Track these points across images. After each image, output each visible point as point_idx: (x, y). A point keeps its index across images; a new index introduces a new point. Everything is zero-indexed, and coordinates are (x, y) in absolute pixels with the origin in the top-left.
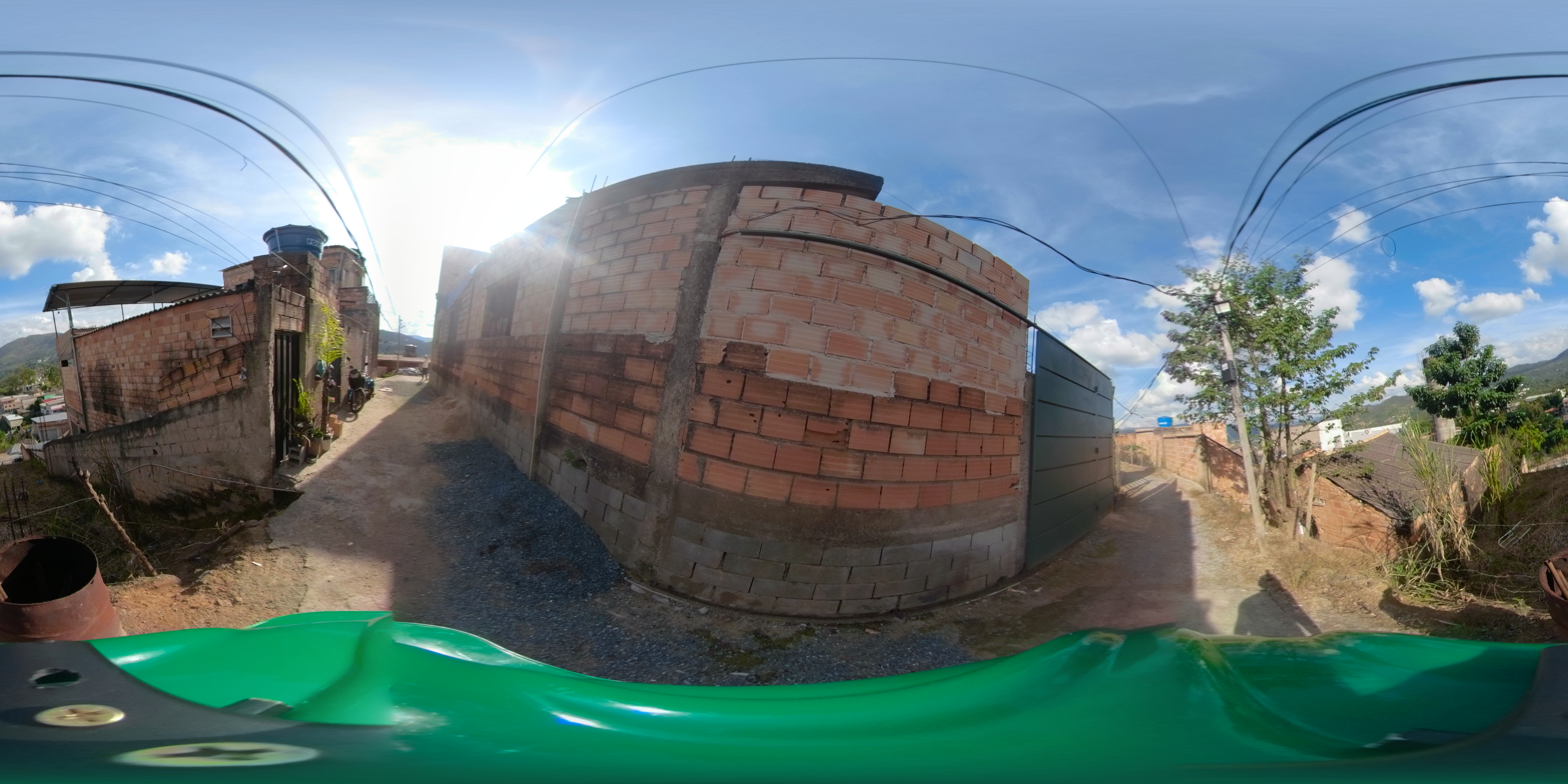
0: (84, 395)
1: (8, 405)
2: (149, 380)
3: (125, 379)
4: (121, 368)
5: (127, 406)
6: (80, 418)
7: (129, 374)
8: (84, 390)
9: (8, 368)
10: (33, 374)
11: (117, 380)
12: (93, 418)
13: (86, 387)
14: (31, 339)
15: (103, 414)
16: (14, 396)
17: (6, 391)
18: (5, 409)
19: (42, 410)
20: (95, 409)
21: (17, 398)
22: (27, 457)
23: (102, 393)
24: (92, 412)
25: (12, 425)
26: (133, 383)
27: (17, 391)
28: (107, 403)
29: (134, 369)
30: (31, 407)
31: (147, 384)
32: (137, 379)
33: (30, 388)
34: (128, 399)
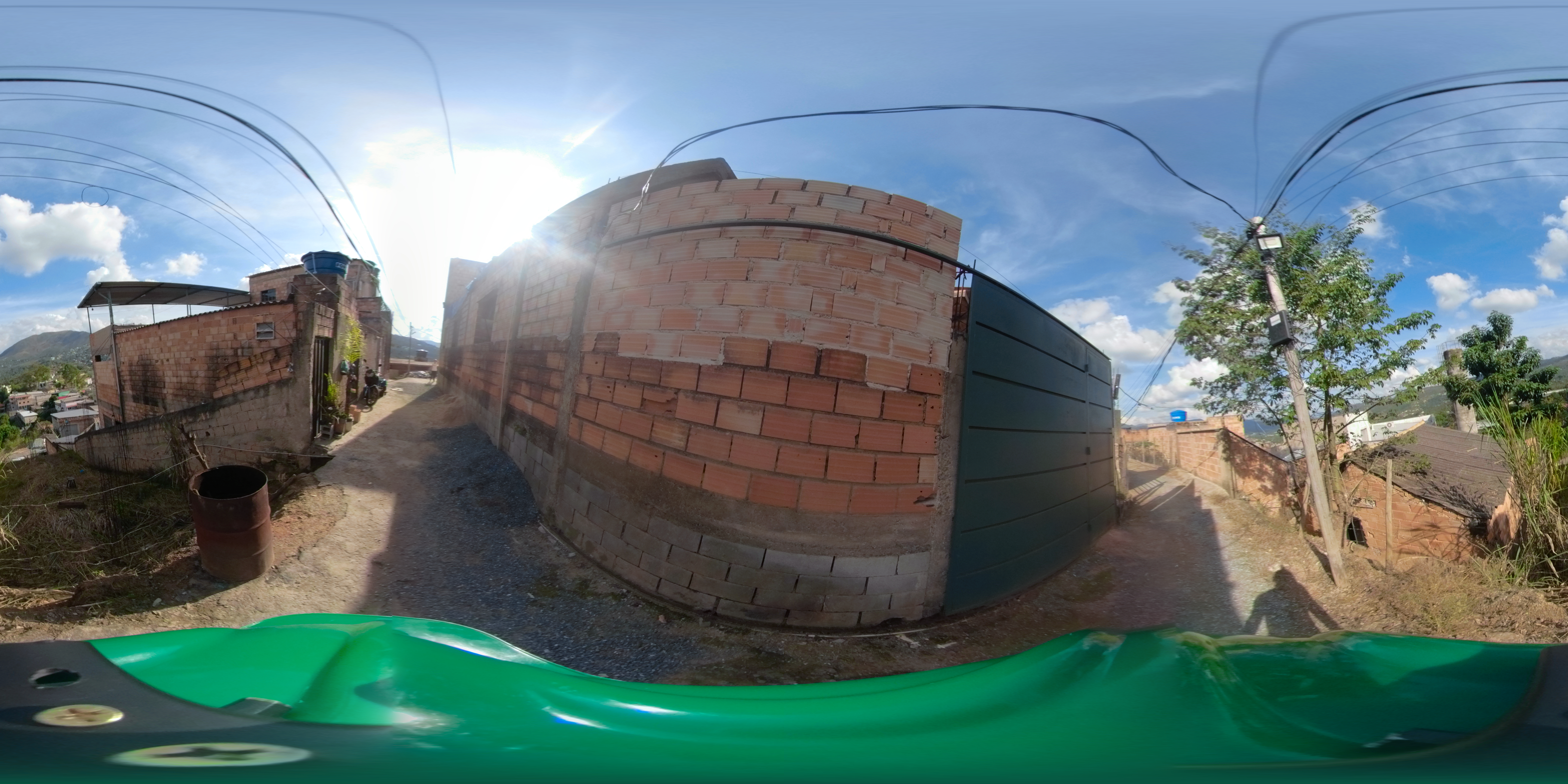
0: (122, 388)
1: (22, 401)
2: (194, 373)
3: (169, 373)
4: (165, 363)
5: (169, 398)
6: (116, 411)
7: (174, 368)
8: (123, 383)
9: (22, 365)
10: (47, 371)
11: (160, 373)
12: (131, 410)
13: (124, 381)
14: (45, 336)
15: (143, 406)
16: (28, 393)
17: (20, 388)
18: (19, 405)
19: (57, 408)
20: (134, 402)
21: (32, 395)
22: (52, 451)
23: (144, 386)
24: (130, 405)
25: (27, 421)
26: (177, 377)
27: (31, 387)
28: (148, 395)
29: (180, 364)
30: (46, 404)
31: (191, 377)
32: (181, 373)
33: (44, 385)
34: (171, 391)
